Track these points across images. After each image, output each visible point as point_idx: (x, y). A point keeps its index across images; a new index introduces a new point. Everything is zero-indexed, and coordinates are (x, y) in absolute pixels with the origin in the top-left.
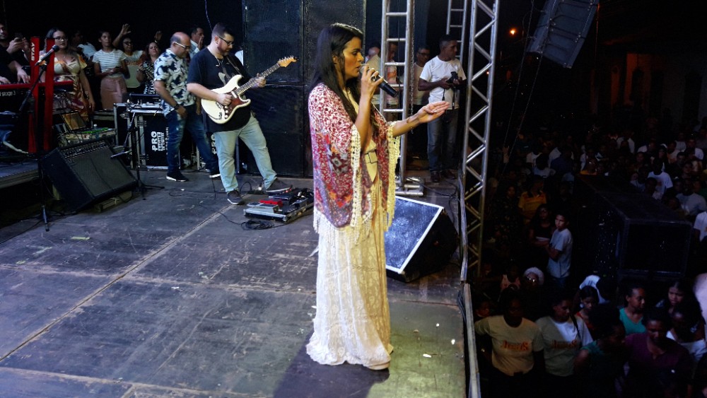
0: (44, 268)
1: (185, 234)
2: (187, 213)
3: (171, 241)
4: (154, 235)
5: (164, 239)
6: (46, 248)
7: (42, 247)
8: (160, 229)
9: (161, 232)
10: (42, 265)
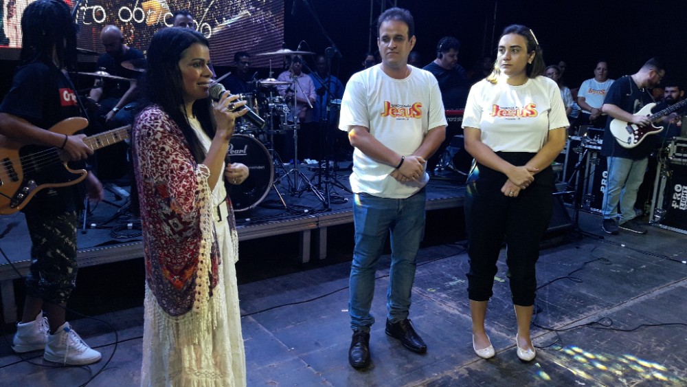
0: (450, 304)
1: (612, 306)
2: (622, 278)
3: (593, 312)
4: (575, 298)
5: (585, 306)
6: (460, 281)
7: (456, 278)
8: (584, 292)
9: (584, 295)
10: (449, 300)
